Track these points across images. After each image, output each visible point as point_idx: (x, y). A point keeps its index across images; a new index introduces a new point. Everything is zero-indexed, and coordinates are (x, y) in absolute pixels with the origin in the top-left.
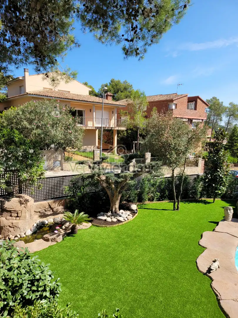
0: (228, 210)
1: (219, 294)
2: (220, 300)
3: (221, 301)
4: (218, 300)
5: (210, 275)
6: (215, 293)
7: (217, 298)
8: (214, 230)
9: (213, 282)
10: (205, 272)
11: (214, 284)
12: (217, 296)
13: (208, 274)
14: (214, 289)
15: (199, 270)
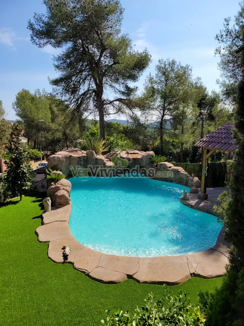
0: (48, 201)
1: (85, 270)
2: (88, 274)
3: (90, 274)
4: (88, 275)
5: (68, 260)
6: (82, 272)
7: (86, 274)
8: (43, 224)
9: (75, 265)
10: (63, 261)
11: (77, 265)
12: (84, 272)
13: (66, 261)
14: (79, 269)
15: (57, 263)
